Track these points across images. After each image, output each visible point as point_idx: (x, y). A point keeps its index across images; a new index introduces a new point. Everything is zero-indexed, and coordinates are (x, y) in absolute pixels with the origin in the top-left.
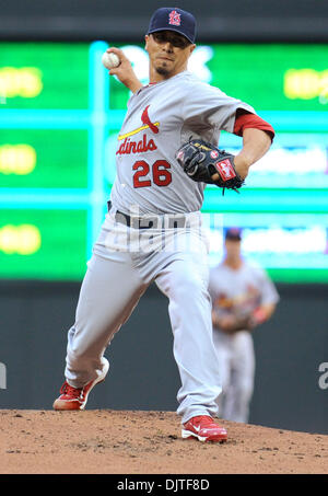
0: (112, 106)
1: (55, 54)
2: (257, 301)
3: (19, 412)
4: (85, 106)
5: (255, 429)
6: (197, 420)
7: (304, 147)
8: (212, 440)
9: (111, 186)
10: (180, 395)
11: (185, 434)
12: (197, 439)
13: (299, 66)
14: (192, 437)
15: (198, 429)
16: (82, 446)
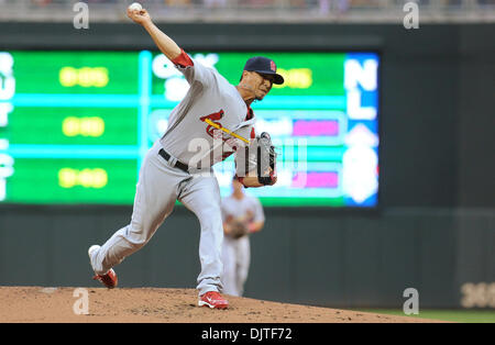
0: (154, 92)
1: (117, 59)
2: (251, 220)
3: (94, 289)
4: (135, 92)
5: (246, 300)
7: (277, 119)
8: (218, 307)
9: (152, 144)
10: (199, 279)
11: (201, 303)
12: (208, 307)
14: (205, 305)
15: (210, 300)
16: (134, 311)
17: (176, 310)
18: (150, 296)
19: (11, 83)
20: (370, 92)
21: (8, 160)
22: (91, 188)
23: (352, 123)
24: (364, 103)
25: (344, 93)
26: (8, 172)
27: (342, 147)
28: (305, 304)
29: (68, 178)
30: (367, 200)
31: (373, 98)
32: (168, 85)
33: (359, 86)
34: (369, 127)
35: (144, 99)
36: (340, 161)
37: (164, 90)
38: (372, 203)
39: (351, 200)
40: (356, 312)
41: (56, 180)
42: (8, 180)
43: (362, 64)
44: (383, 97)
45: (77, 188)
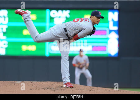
0: (50, 22)
3: (32, 82)
4: (45, 22)
6: (68, 83)
8: (70, 87)
11: (64, 86)
12: (67, 87)
13: (87, 14)
14: (66, 87)
15: (68, 85)
16: (44, 89)
17: (57, 88)
18: (49, 84)
19: (7, 19)
20: (116, 22)
21: (6, 42)
22: (31, 51)
23: (111, 31)
24: (114, 25)
25: (108, 22)
26: (6, 46)
27: (108, 39)
28: (96, 87)
29: (24, 48)
30: (115, 55)
31: (117, 24)
32: (55, 20)
33: (113, 20)
34: (115, 32)
35: (48, 24)
36: (107, 43)
37: (53, 21)
38: (116, 56)
39: (110, 54)
40: (111, 89)
41: (21, 49)
42: (6, 49)
43: (113, 13)
44: (120, 23)
45: (27, 51)
